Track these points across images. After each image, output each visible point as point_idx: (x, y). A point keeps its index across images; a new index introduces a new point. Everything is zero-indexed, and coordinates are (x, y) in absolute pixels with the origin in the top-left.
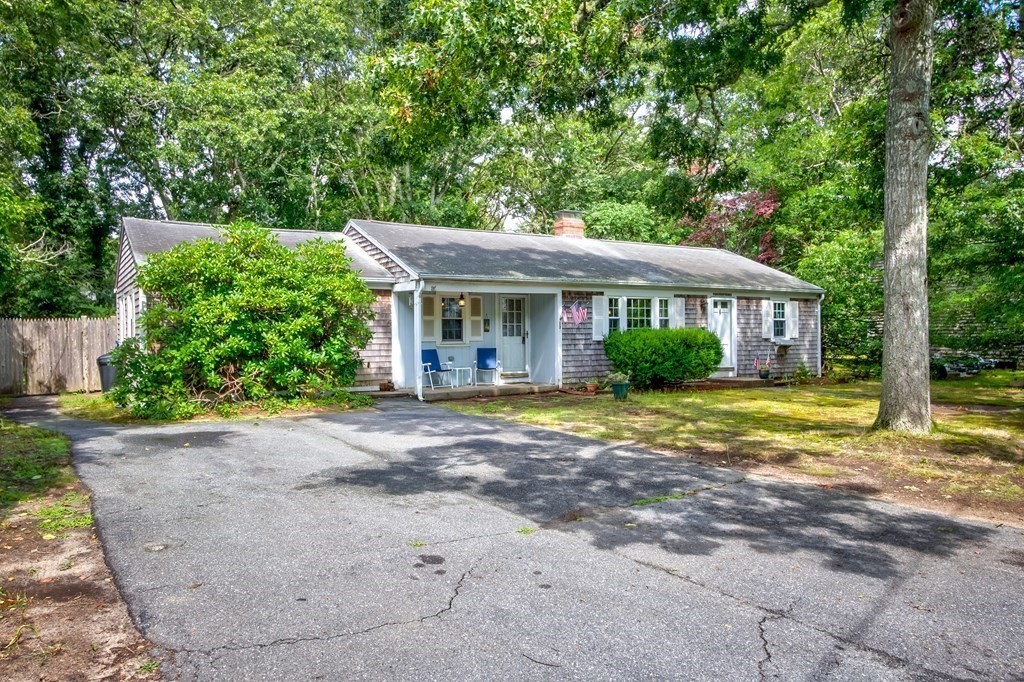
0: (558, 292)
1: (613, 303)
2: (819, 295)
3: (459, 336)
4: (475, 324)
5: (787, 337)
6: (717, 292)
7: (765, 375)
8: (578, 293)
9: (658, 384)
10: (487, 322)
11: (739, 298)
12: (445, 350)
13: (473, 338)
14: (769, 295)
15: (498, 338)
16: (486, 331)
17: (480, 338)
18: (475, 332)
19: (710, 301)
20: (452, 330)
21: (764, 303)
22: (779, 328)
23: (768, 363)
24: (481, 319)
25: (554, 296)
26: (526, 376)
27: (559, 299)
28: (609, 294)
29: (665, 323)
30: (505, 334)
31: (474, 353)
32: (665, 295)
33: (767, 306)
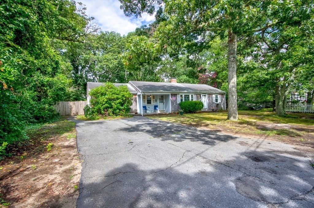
0: (170, 94)
1: (181, 96)
2: (225, 93)
3: (150, 103)
4: (154, 101)
5: (218, 102)
6: (203, 93)
7: (213, 110)
8: (174, 94)
9: (190, 112)
10: (156, 100)
11: (208, 94)
12: (148, 106)
13: (153, 103)
14: (214, 94)
15: (158, 103)
16: (156, 102)
17: (155, 103)
18: (154, 102)
19: (202, 95)
20: (149, 102)
21: (213, 95)
22: (217, 100)
23: (214, 107)
24: (155, 100)
25: (169, 95)
26: (164, 111)
27: (170, 95)
28: (181, 94)
29: (192, 100)
30: (160, 103)
31: (154, 106)
32: (192, 94)
33: (214, 96)
